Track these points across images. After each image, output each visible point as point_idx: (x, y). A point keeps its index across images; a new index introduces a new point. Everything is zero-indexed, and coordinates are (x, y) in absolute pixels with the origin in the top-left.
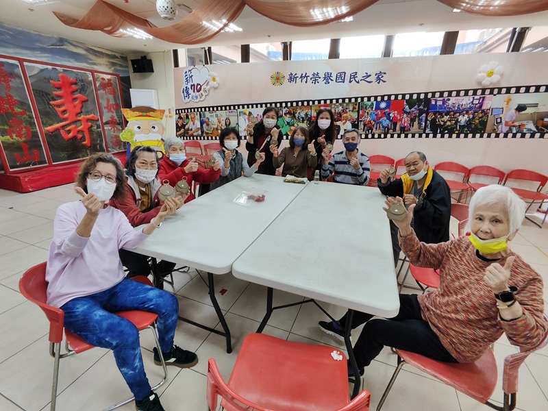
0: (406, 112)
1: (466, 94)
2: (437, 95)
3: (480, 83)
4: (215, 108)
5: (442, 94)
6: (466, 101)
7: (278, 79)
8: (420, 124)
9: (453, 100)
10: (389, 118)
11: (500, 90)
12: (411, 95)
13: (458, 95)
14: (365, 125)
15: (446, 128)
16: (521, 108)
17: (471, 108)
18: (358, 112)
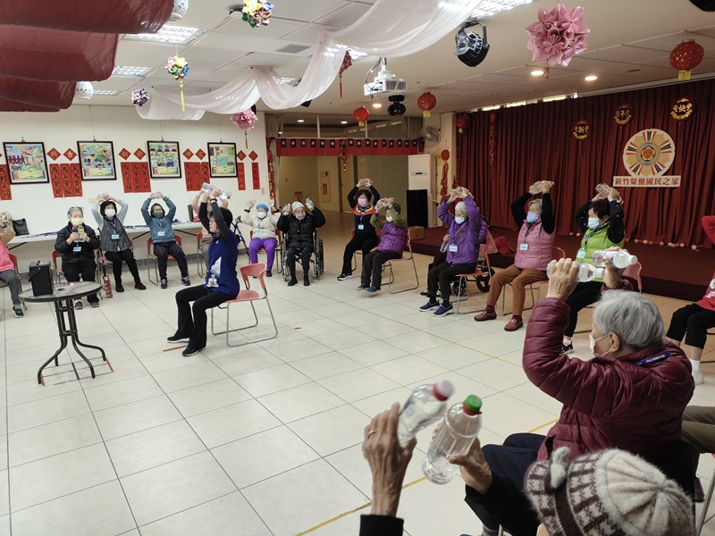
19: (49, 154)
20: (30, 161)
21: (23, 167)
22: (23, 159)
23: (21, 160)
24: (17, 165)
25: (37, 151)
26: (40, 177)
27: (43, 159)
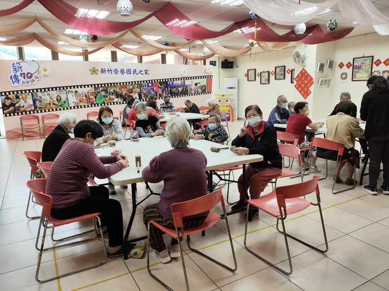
0: (159, 88)
1: (179, 80)
2: (169, 80)
3: (182, 76)
4: (47, 90)
5: (171, 79)
6: (179, 82)
7: (94, 71)
8: (166, 93)
9: (175, 82)
10: (153, 90)
11: (188, 78)
12: (160, 80)
13: (176, 80)
14: (144, 94)
15: (175, 94)
16: (196, 84)
17: (182, 85)
18: (140, 88)
19: (375, 63)
20: (364, 67)
21: (360, 72)
22: (361, 66)
23: (359, 67)
24: (357, 70)
25: (369, 61)
26: (367, 77)
27: (370, 66)
